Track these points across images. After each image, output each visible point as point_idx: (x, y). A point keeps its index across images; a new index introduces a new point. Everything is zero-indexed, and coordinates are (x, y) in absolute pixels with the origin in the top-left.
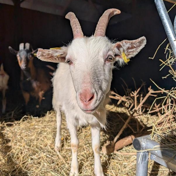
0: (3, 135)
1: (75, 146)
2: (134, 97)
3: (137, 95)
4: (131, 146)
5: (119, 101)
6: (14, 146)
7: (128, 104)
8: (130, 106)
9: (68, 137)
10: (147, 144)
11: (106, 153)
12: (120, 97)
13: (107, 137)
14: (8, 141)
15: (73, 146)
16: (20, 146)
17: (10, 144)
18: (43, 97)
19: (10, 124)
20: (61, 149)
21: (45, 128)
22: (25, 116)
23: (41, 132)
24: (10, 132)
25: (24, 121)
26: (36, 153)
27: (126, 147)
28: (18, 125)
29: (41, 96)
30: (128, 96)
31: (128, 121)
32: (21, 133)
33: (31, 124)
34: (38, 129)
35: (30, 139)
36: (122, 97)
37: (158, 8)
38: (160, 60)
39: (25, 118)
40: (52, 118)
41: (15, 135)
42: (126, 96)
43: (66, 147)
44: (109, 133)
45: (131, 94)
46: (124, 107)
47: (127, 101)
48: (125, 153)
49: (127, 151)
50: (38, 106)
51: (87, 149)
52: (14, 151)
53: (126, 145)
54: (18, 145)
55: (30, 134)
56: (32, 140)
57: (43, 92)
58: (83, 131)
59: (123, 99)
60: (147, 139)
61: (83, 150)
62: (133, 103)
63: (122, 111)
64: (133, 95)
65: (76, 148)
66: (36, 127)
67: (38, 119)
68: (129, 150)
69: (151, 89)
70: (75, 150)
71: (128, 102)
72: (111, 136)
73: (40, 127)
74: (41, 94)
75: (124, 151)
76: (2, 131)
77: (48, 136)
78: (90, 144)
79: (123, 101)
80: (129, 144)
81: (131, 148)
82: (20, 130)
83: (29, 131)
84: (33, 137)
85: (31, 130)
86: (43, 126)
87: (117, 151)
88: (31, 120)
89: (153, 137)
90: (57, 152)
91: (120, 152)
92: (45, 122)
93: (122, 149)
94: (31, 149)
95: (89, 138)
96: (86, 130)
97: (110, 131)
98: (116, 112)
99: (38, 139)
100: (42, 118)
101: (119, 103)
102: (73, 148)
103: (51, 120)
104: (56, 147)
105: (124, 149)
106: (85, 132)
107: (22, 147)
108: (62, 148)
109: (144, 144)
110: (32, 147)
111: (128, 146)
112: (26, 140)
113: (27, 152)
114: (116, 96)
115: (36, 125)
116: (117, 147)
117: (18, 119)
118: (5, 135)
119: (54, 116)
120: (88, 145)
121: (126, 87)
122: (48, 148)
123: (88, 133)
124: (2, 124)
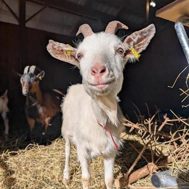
0: (6, 165)
1: (86, 181)
2: (148, 125)
3: (151, 123)
4: (145, 178)
5: (132, 128)
6: (18, 178)
7: (141, 131)
8: (143, 133)
9: (76, 168)
10: (167, 182)
11: (119, 186)
12: (132, 124)
13: (119, 168)
14: (12, 172)
15: (84, 180)
16: (26, 178)
17: (14, 176)
18: (50, 123)
19: (14, 153)
20: (69, 181)
21: (52, 158)
22: (31, 144)
23: (47, 162)
24: (14, 162)
25: (29, 149)
26: (43, 187)
27: (140, 180)
28: (23, 154)
29: (47, 123)
30: (141, 123)
31: (142, 152)
32: (26, 163)
33: (37, 153)
34: (45, 158)
35: (35, 170)
36: (135, 124)
37: (178, 35)
38: (180, 89)
39: (30, 146)
40: (59, 146)
41: (19, 166)
42: (139, 123)
43: (75, 179)
44: (121, 163)
45: (144, 121)
46: (137, 134)
47: (140, 128)
48: (140, 186)
49: (142, 184)
50: (44, 134)
51: (97, 181)
52: (19, 184)
53: (140, 178)
54: (23, 177)
55: (35, 164)
56: (38, 172)
57: (49, 118)
58: (93, 162)
59: (136, 126)
60: (167, 175)
61: (93, 183)
62: (146, 130)
63: (134, 139)
64: (147, 123)
65: (87, 182)
66: (42, 156)
67: (44, 147)
68: (143, 183)
69: (167, 117)
70: (87, 184)
71: (141, 130)
72: (123, 167)
73: (46, 157)
74: (47, 120)
75: (138, 184)
76: (6, 162)
77: (56, 167)
78: (101, 176)
79: (135, 129)
80: (143, 176)
81: (146, 181)
82: (25, 160)
83: (34, 161)
84: (39, 168)
85: (36, 160)
86: (49, 156)
87: (131, 184)
88: (36, 148)
89: (173, 173)
90: (65, 186)
91: (134, 185)
92: (52, 151)
93: (136, 182)
94: (37, 182)
95: (99, 169)
96: (96, 160)
97: (122, 162)
98: (128, 139)
99: (45, 170)
100: (48, 146)
101: (131, 131)
102: (84, 183)
103: (58, 149)
104: (64, 180)
105: (138, 182)
106: (95, 162)
107: (28, 179)
108: (71, 180)
109: (163, 180)
110: (38, 179)
111: (142, 178)
112: (31, 171)
113: (33, 184)
114: (128, 123)
115: (42, 155)
116: (131, 180)
117: (23, 148)
118: (8, 166)
119: (61, 145)
120: (99, 177)
121: (138, 114)
122: (56, 181)
123: (98, 163)
124: (5, 153)
